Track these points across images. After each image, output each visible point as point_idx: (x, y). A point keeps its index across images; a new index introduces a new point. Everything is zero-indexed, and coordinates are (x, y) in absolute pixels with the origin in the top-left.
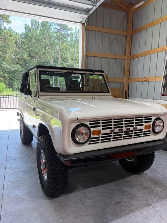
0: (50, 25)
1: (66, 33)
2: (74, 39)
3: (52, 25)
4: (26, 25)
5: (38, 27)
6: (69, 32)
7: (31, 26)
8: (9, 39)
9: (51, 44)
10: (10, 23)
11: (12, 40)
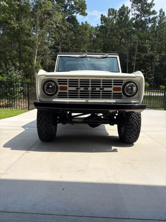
0: (128, 11)
1: (147, 18)
2: (157, 24)
3: (131, 11)
4: (102, 15)
5: (116, 16)
6: (152, 17)
7: (107, 17)
8: (84, 32)
9: (128, 34)
10: (86, 15)
11: (87, 33)
